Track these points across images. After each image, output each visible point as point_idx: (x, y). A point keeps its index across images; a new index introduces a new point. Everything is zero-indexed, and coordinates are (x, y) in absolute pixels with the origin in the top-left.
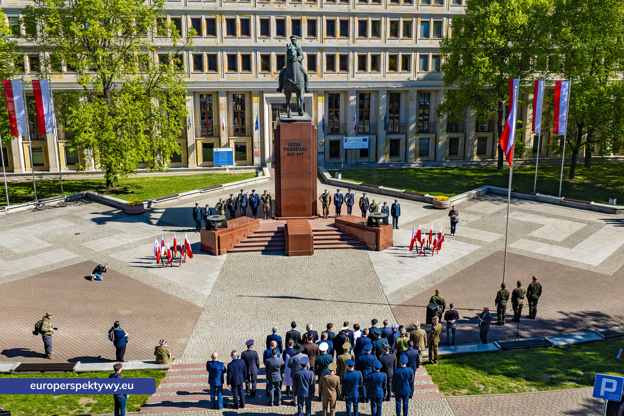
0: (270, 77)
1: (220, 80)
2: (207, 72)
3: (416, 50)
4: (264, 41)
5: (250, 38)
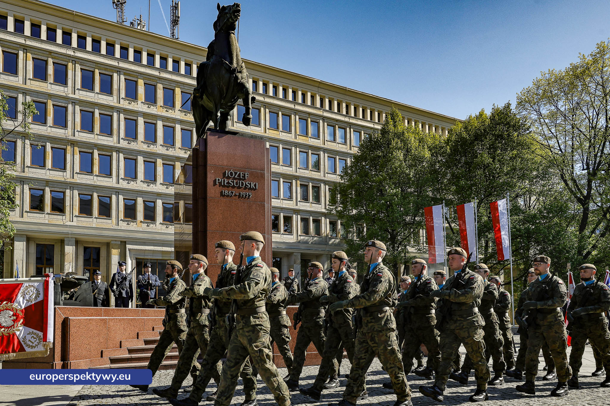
0: (135, 225)
1: (67, 224)
2: (49, 212)
3: (297, 212)
4: (128, 183)
5: (110, 178)
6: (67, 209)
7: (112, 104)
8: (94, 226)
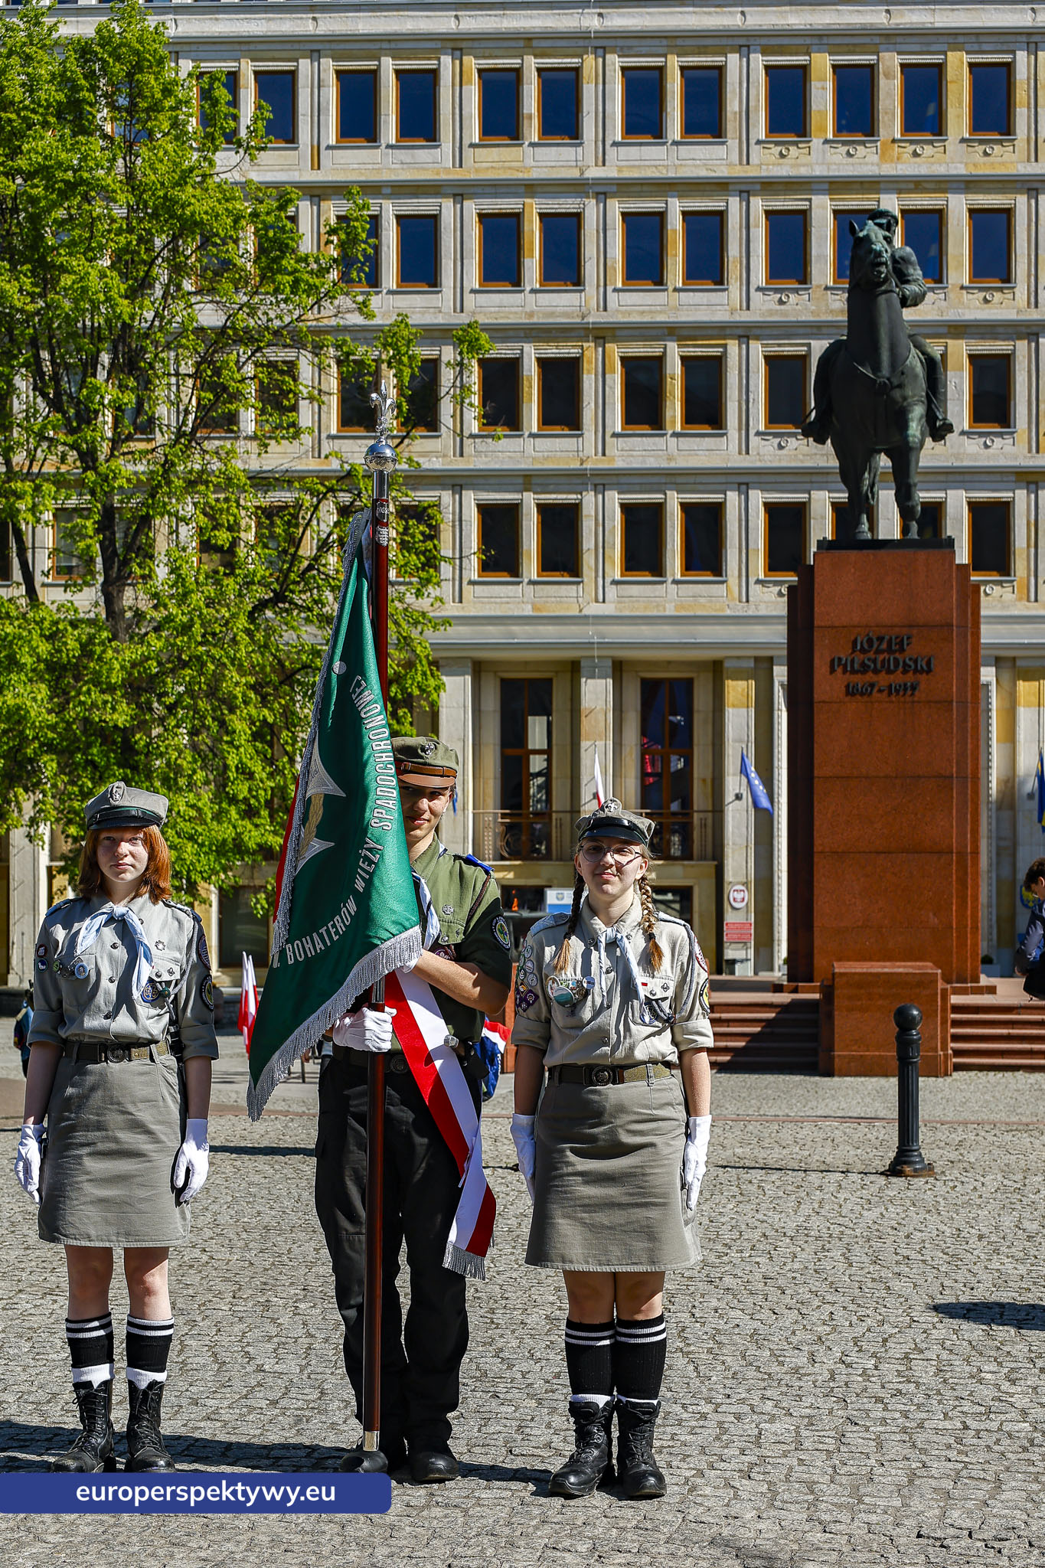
1: (586, 612)
2: (535, 577)
4: (781, 447)
5: (722, 435)
6: (588, 560)
7: (723, 172)
8: (670, 611)
